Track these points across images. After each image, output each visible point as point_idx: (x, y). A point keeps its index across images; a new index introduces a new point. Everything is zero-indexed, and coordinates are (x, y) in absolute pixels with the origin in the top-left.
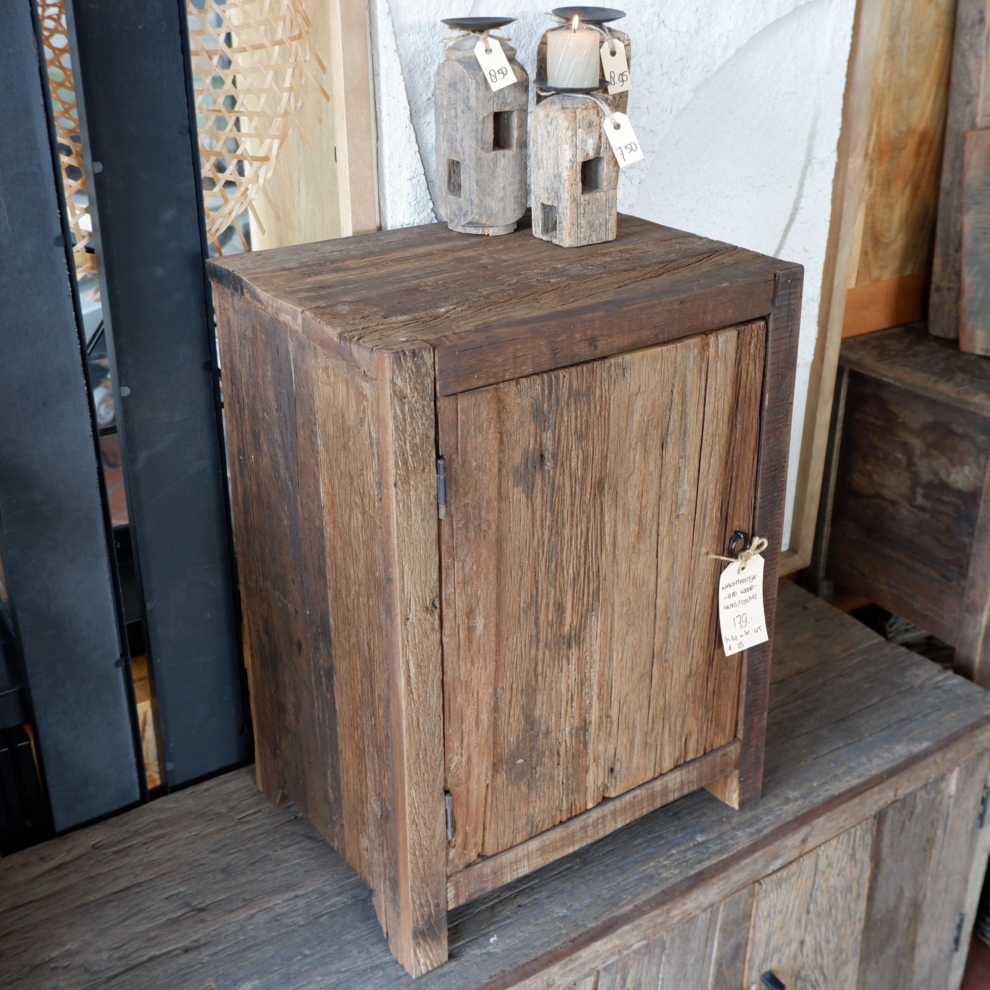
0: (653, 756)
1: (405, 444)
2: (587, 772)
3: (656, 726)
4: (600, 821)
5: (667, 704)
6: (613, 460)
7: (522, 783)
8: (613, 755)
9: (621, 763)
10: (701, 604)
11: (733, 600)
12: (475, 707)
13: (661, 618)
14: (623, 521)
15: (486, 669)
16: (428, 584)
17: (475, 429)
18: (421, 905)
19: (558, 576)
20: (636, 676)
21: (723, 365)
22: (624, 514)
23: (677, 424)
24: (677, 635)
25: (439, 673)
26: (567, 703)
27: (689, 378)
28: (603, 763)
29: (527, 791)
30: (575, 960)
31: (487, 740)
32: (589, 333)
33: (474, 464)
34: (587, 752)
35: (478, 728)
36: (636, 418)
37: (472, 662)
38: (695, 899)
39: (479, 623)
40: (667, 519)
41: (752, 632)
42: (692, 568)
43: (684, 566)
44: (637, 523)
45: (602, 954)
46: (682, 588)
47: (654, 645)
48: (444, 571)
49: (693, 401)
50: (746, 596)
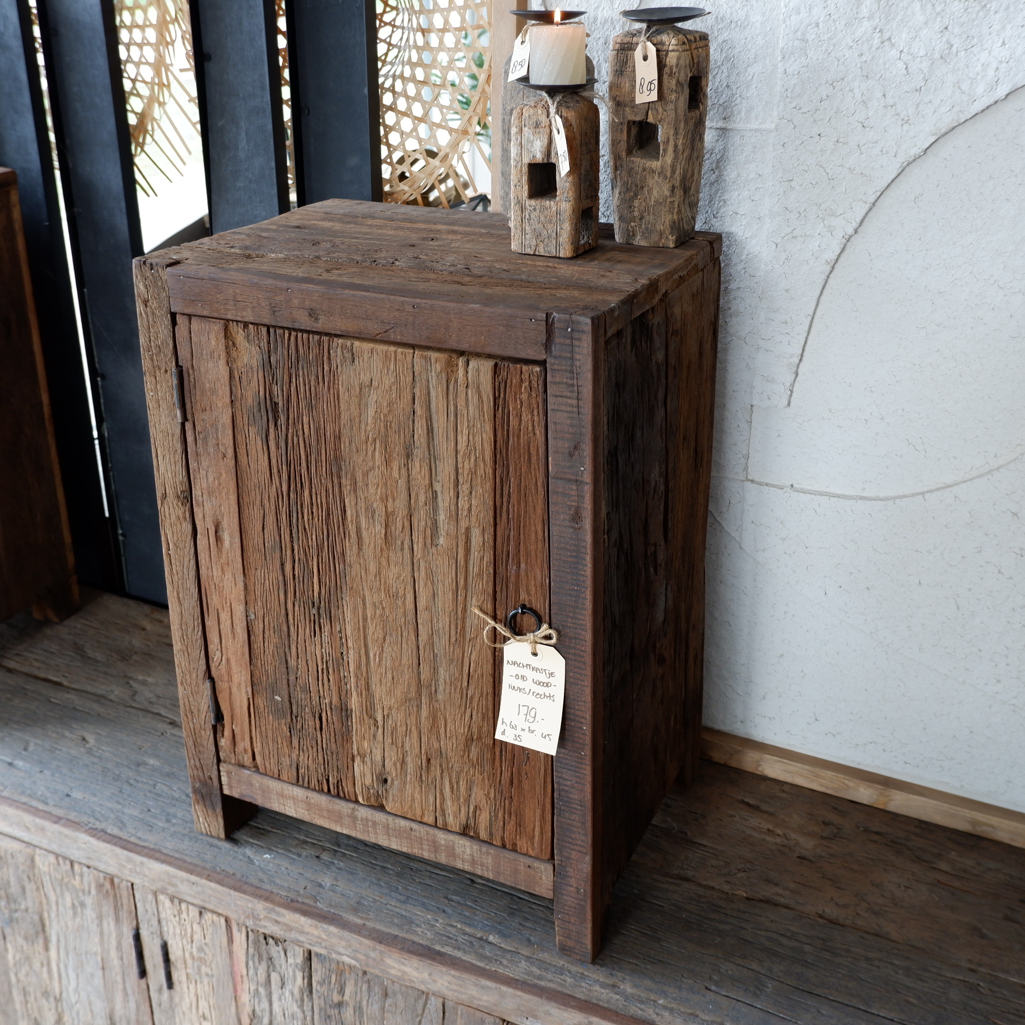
0: (432, 799)
1: (150, 341)
2: (353, 761)
3: (433, 768)
4: (370, 823)
5: (443, 751)
6: (347, 444)
7: (283, 721)
8: (381, 764)
9: (392, 780)
10: (477, 664)
11: (519, 683)
12: (229, 614)
13: (425, 648)
14: (366, 516)
15: (235, 584)
16: (177, 475)
17: (207, 354)
18: (195, 766)
19: (300, 535)
20: (398, 693)
21: (476, 398)
22: (367, 509)
23: (423, 440)
24: (448, 680)
25: (193, 562)
26: (323, 673)
27: (433, 393)
28: (369, 763)
29: (289, 733)
30: (278, 914)
31: (243, 655)
32: (307, 303)
33: (208, 385)
34: (351, 738)
35: (234, 638)
36: (371, 412)
37: (222, 570)
38: (417, 969)
39: (226, 537)
40: (421, 540)
41: (538, 733)
42: (459, 612)
43: (447, 605)
44: (384, 525)
45: (307, 933)
46: (447, 628)
47: (419, 673)
48: (191, 472)
49: (440, 422)
50: (541, 690)
